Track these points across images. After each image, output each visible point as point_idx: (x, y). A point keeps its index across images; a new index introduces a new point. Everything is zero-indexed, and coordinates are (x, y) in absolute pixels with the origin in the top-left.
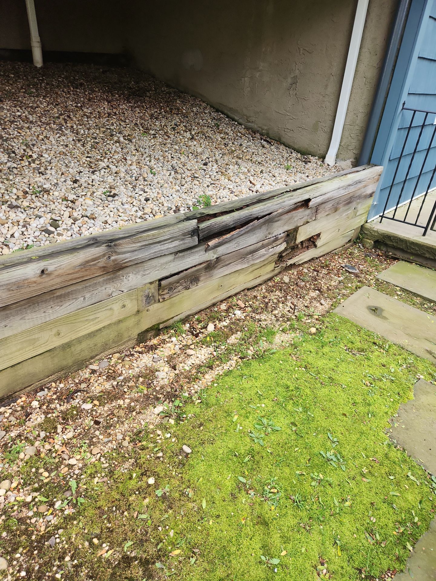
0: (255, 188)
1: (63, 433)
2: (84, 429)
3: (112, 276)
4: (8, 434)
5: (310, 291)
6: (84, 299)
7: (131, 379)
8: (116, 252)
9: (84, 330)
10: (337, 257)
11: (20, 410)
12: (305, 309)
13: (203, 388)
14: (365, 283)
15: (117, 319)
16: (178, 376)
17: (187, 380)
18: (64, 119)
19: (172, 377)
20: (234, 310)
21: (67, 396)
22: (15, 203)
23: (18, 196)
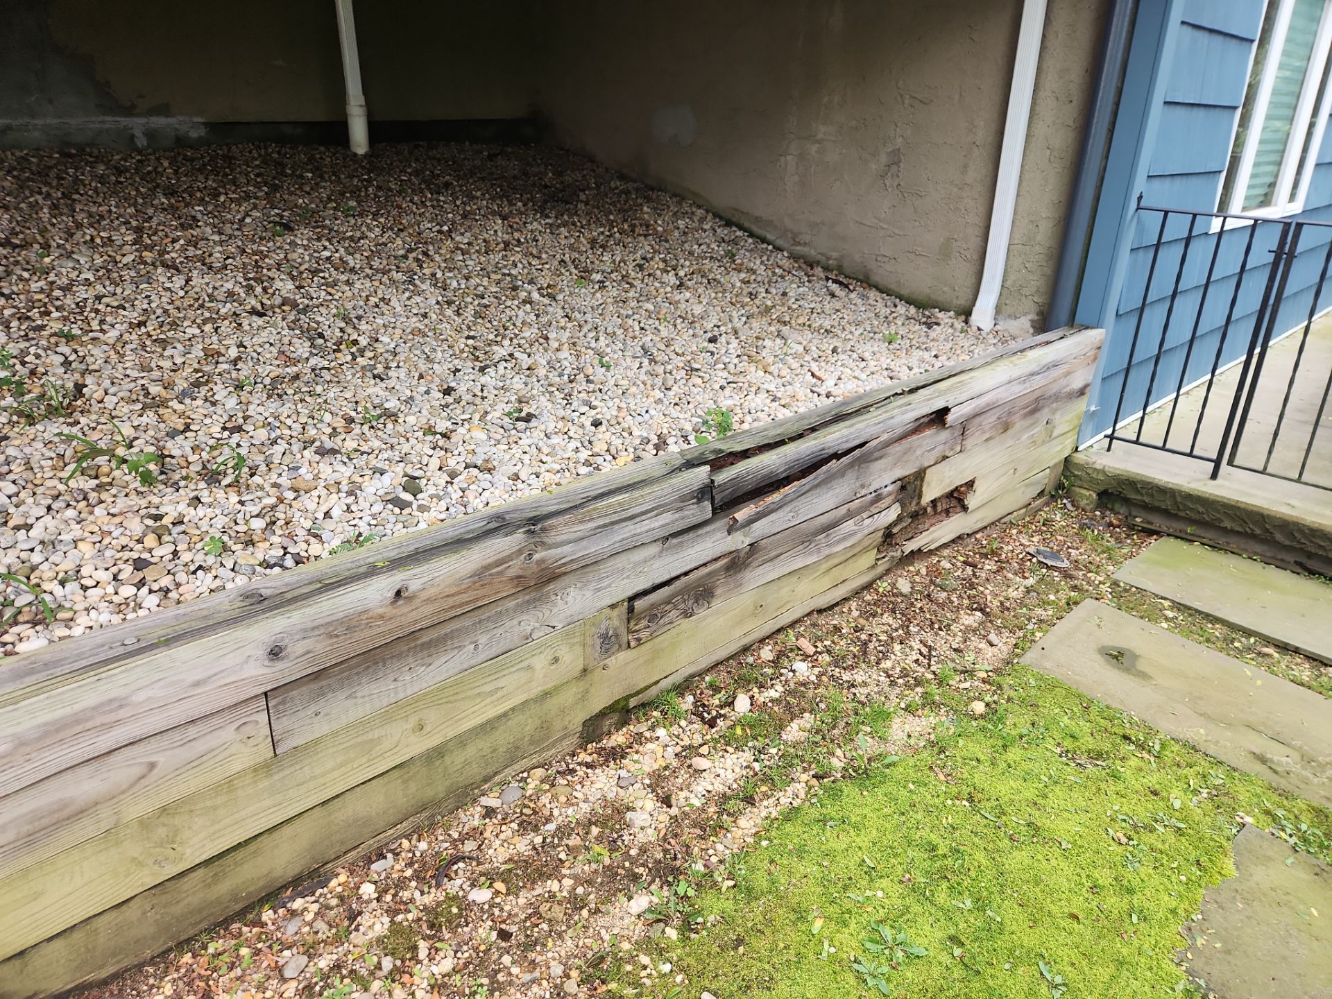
0: (824, 387)
1: (430, 960)
2: (476, 950)
3: (534, 594)
4: (312, 964)
5: (962, 612)
6: (476, 647)
7: (573, 829)
8: (543, 543)
9: (471, 717)
10: (1014, 532)
11: (337, 906)
12: (954, 656)
13: (735, 851)
14: (1087, 591)
15: (540, 689)
16: (677, 821)
17: (698, 831)
18: (417, 260)
19: (663, 825)
20: (790, 661)
21: (437, 870)
22: (329, 444)
23: (334, 429)
